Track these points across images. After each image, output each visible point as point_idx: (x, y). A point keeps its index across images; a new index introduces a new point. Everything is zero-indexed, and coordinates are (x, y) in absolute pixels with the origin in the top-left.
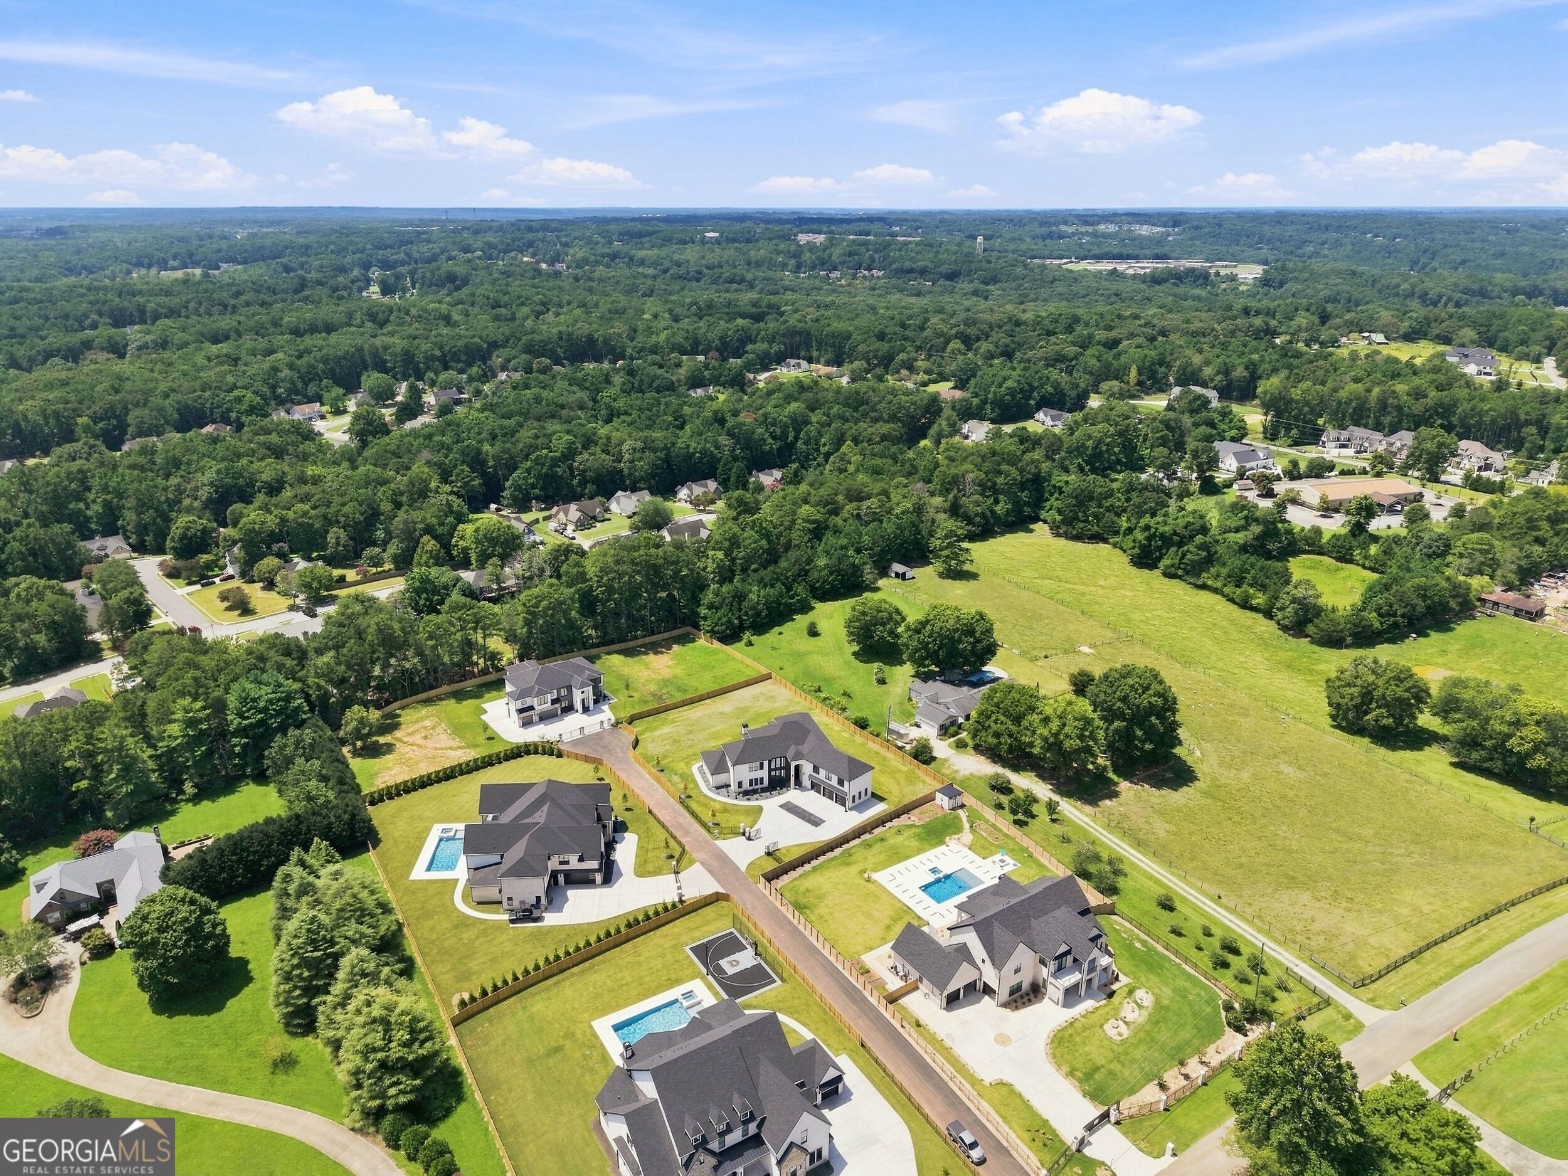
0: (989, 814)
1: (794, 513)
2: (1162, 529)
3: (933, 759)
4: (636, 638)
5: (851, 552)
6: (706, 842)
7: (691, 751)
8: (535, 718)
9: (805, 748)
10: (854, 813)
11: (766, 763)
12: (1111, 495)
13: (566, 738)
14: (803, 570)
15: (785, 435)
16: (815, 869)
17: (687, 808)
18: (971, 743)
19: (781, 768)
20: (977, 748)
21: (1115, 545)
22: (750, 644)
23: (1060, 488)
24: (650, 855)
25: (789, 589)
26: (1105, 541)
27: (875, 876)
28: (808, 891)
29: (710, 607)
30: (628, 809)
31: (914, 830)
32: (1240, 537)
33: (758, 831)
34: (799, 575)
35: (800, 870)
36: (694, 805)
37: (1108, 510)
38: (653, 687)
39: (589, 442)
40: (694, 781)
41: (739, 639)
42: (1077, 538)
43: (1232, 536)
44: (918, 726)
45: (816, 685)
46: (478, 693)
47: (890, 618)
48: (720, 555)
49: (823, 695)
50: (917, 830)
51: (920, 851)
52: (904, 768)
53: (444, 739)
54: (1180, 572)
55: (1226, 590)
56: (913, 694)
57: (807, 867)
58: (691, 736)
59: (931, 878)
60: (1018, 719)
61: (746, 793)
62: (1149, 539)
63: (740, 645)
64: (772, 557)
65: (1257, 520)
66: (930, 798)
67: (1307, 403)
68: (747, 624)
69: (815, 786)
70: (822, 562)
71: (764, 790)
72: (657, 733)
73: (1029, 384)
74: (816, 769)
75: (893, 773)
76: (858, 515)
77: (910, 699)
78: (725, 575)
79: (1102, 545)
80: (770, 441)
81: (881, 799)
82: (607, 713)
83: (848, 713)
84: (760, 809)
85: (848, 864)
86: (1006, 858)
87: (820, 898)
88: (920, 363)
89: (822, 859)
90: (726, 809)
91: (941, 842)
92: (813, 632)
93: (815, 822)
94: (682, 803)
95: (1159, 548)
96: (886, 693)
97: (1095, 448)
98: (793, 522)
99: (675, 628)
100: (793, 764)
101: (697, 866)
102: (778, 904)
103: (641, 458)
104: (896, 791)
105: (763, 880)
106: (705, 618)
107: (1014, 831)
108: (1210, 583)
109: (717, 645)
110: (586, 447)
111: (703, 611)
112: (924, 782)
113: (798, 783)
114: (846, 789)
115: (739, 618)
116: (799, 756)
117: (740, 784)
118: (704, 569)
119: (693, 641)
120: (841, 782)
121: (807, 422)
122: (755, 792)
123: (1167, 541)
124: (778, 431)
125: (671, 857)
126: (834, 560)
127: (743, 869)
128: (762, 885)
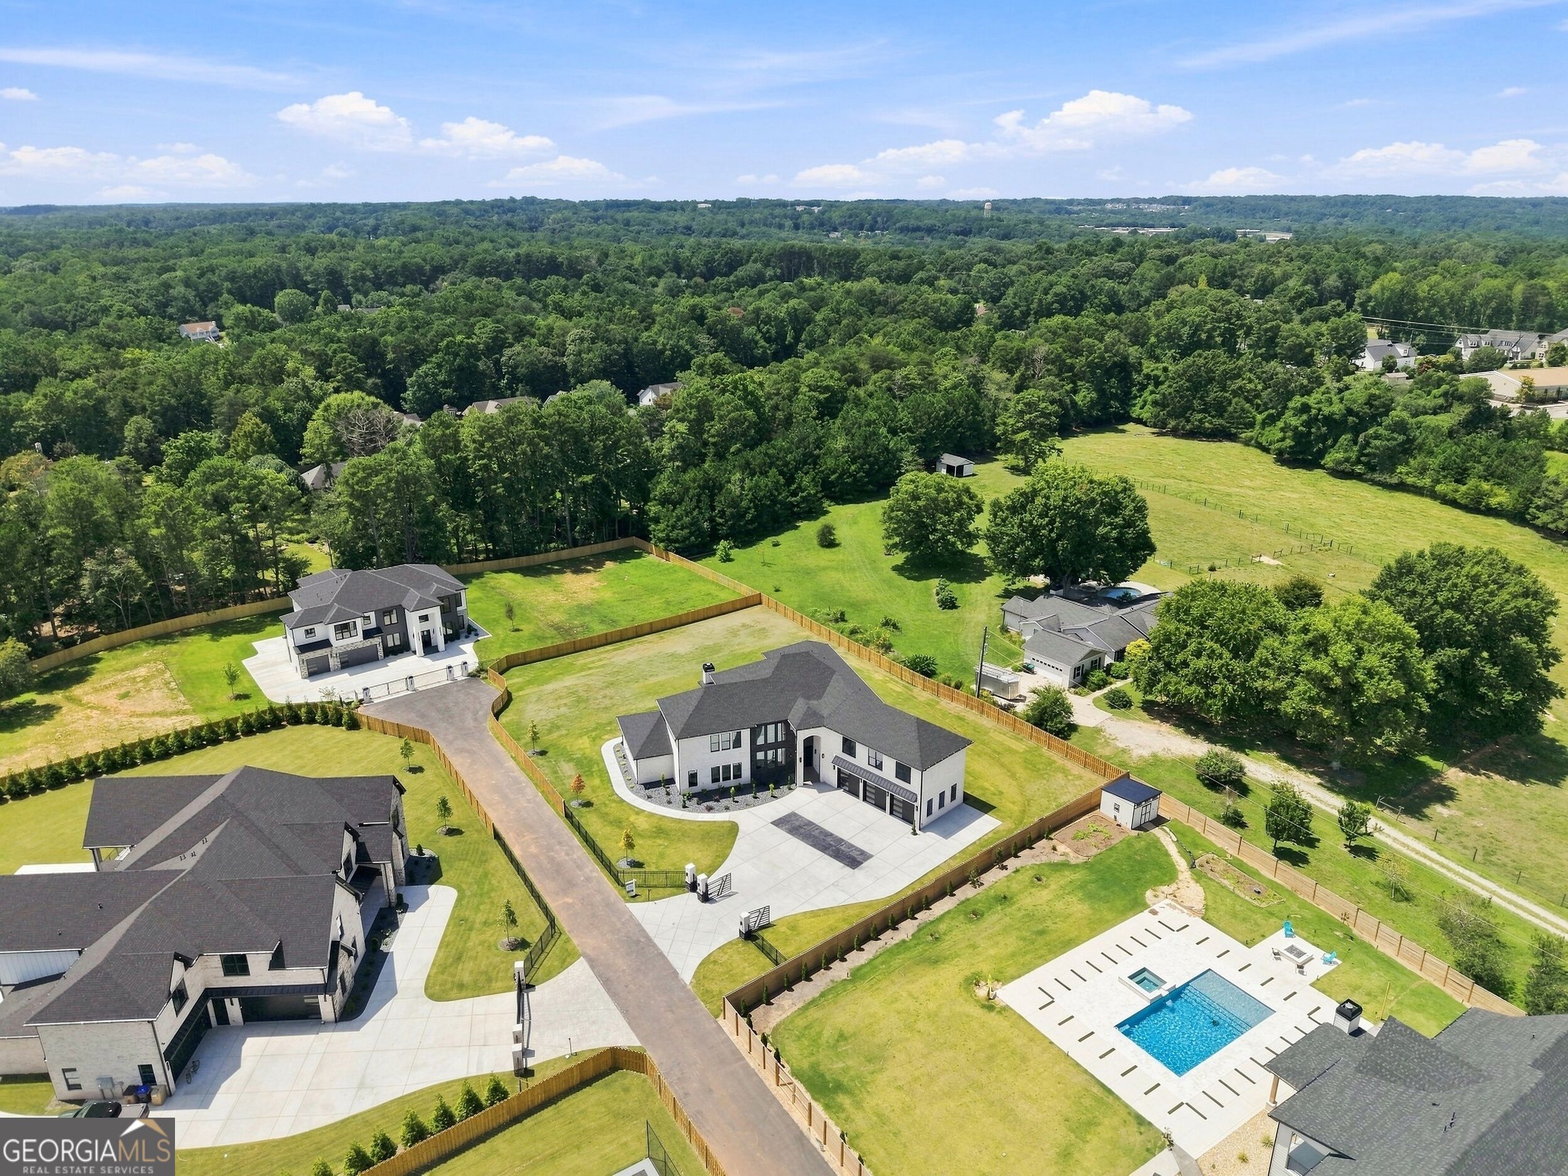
0: (1223, 838)
1: (796, 379)
2: (1326, 410)
3: (1073, 728)
4: (547, 551)
5: (883, 430)
6: (608, 904)
7: (604, 718)
8: (334, 662)
9: (825, 705)
10: (930, 837)
11: (746, 735)
12: (1238, 376)
13: (379, 695)
14: (811, 455)
15: (781, 335)
16: (856, 975)
17: (577, 827)
18: (1137, 697)
19: (775, 746)
20: (1149, 708)
21: (1247, 443)
22: (727, 559)
23: (1156, 377)
24: (475, 939)
25: (790, 480)
26: (1232, 437)
27: (1006, 994)
28: (842, 1037)
29: (665, 500)
30: (452, 832)
31: (1069, 876)
32: (1445, 421)
33: (726, 880)
34: (805, 463)
35: (821, 980)
36: (591, 822)
37: (1235, 393)
38: (558, 617)
39: (522, 331)
40: (604, 774)
41: (712, 553)
42: (1194, 434)
43: (1430, 420)
44: (1028, 670)
45: (836, 610)
46: (255, 626)
47: (960, 504)
48: (682, 427)
49: (850, 625)
50: (1078, 876)
51: (1097, 927)
52: (1019, 746)
53: (157, 698)
54: (1359, 469)
55: (1439, 488)
56: (1009, 619)
57: (840, 971)
58: (610, 692)
59: (1139, 1000)
60: (1244, 647)
61: (704, 797)
62: (1308, 424)
63: (715, 560)
64: (762, 432)
65: (1460, 398)
66: (1090, 806)
67: (1434, 303)
68: (724, 530)
69: (847, 782)
70: (840, 443)
71: (741, 790)
72: (550, 687)
73: (1082, 292)
74: (849, 747)
75: (997, 756)
76: (889, 389)
77: (1004, 630)
78: (689, 456)
79: (1227, 445)
80: (762, 343)
81: (985, 808)
82: (468, 653)
83: (895, 653)
84: (733, 830)
85: (935, 962)
86: (1299, 943)
87: (876, 1058)
88: (942, 282)
89: (871, 948)
90: (661, 830)
91: (1138, 905)
92: (828, 541)
93: (852, 858)
94: (569, 816)
95: (1323, 438)
96: (960, 621)
97: (1192, 336)
98: (796, 391)
99: (612, 537)
100: (802, 736)
101: (579, 970)
102: (768, 1077)
103: (590, 350)
104: (1009, 789)
105: (731, 1010)
106: (656, 520)
107: (1286, 874)
108: (1410, 480)
109: (675, 560)
110: (518, 339)
111: (653, 508)
112: (1065, 772)
113: (813, 776)
114: (914, 786)
115: (712, 520)
116: (814, 719)
117: (693, 779)
118: (660, 449)
119: (639, 556)
120: (903, 773)
121: (809, 321)
122: (723, 793)
123: (1335, 426)
124: (773, 331)
125: (522, 944)
126: (858, 441)
127: (687, 976)
128: (729, 1020)
